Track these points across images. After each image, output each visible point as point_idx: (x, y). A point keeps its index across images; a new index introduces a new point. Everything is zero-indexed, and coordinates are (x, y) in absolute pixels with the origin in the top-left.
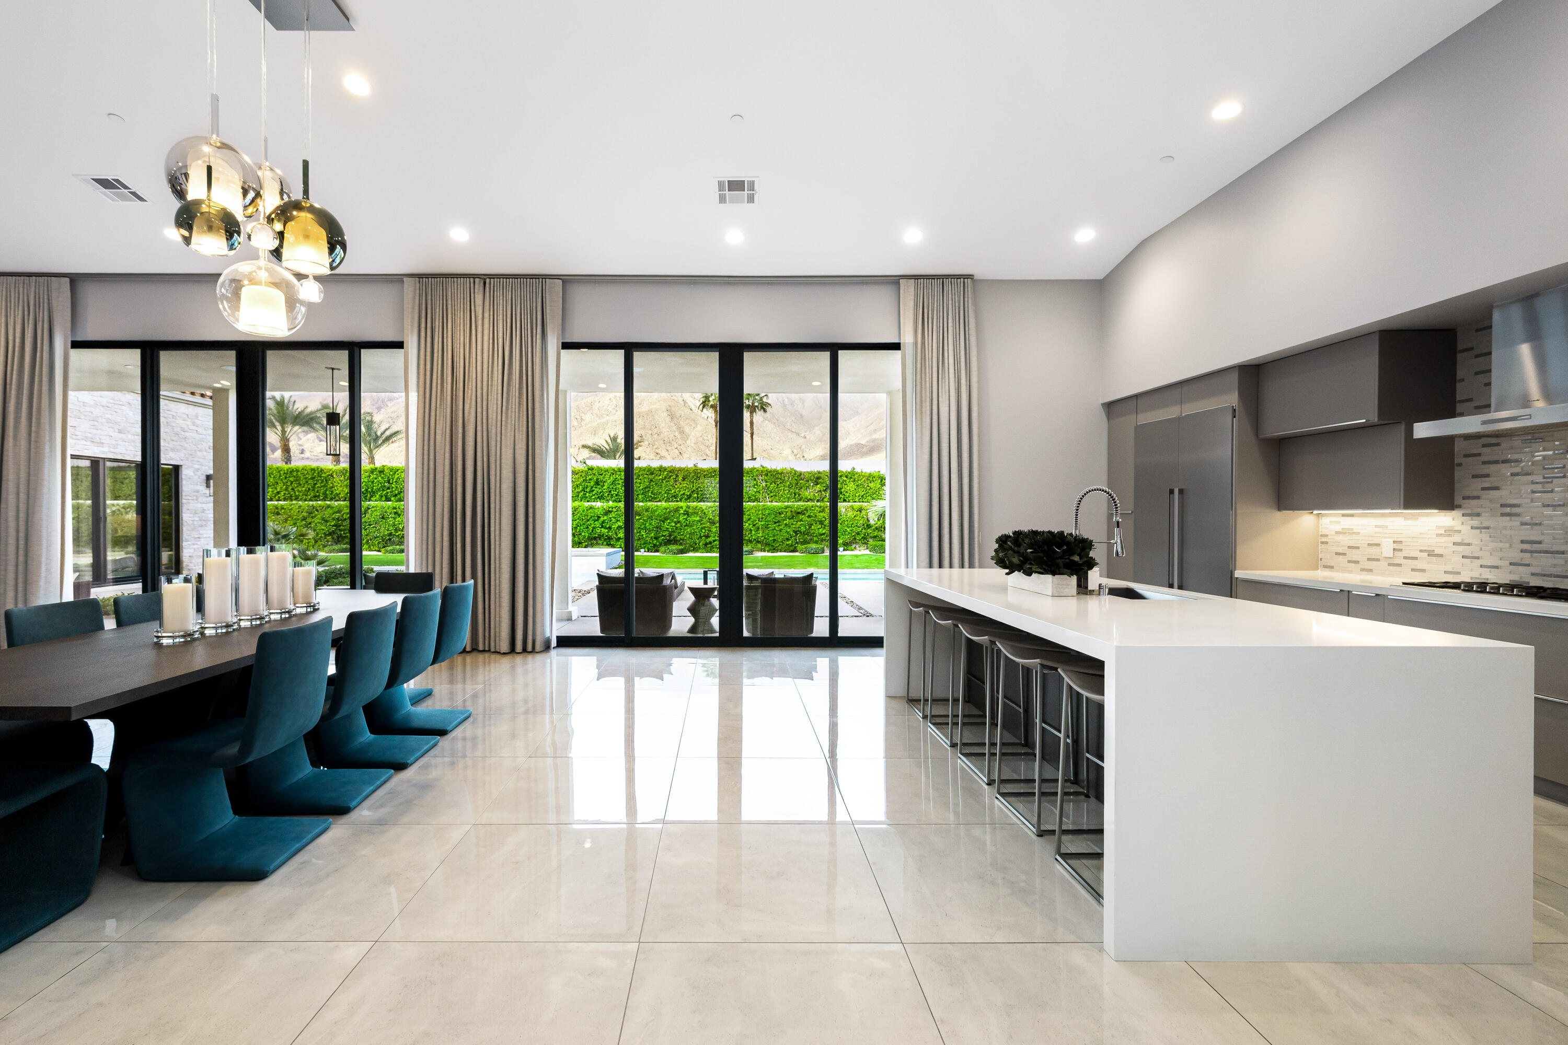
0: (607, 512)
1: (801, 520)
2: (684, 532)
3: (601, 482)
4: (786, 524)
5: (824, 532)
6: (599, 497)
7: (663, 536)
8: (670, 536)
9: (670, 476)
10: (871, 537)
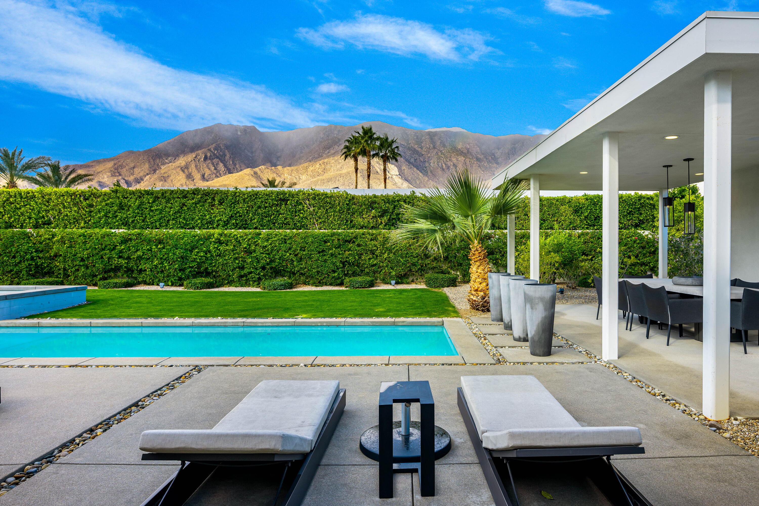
0: (126, 240)
1: (349, 250)
2: (215, 262)
3: (126, 206)
4: (332, 255)
5: (375, 262)
6: (123, 223)
7: (190, 267)
8: (199, 267)
9: (206, 200)
10: (430, 269)
